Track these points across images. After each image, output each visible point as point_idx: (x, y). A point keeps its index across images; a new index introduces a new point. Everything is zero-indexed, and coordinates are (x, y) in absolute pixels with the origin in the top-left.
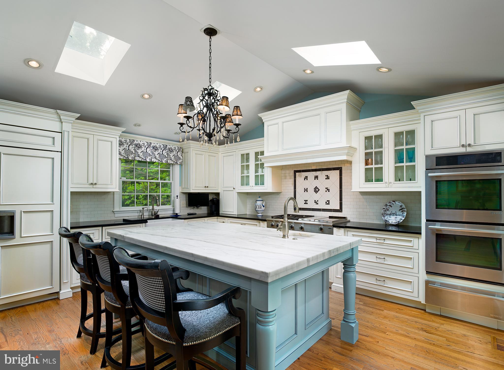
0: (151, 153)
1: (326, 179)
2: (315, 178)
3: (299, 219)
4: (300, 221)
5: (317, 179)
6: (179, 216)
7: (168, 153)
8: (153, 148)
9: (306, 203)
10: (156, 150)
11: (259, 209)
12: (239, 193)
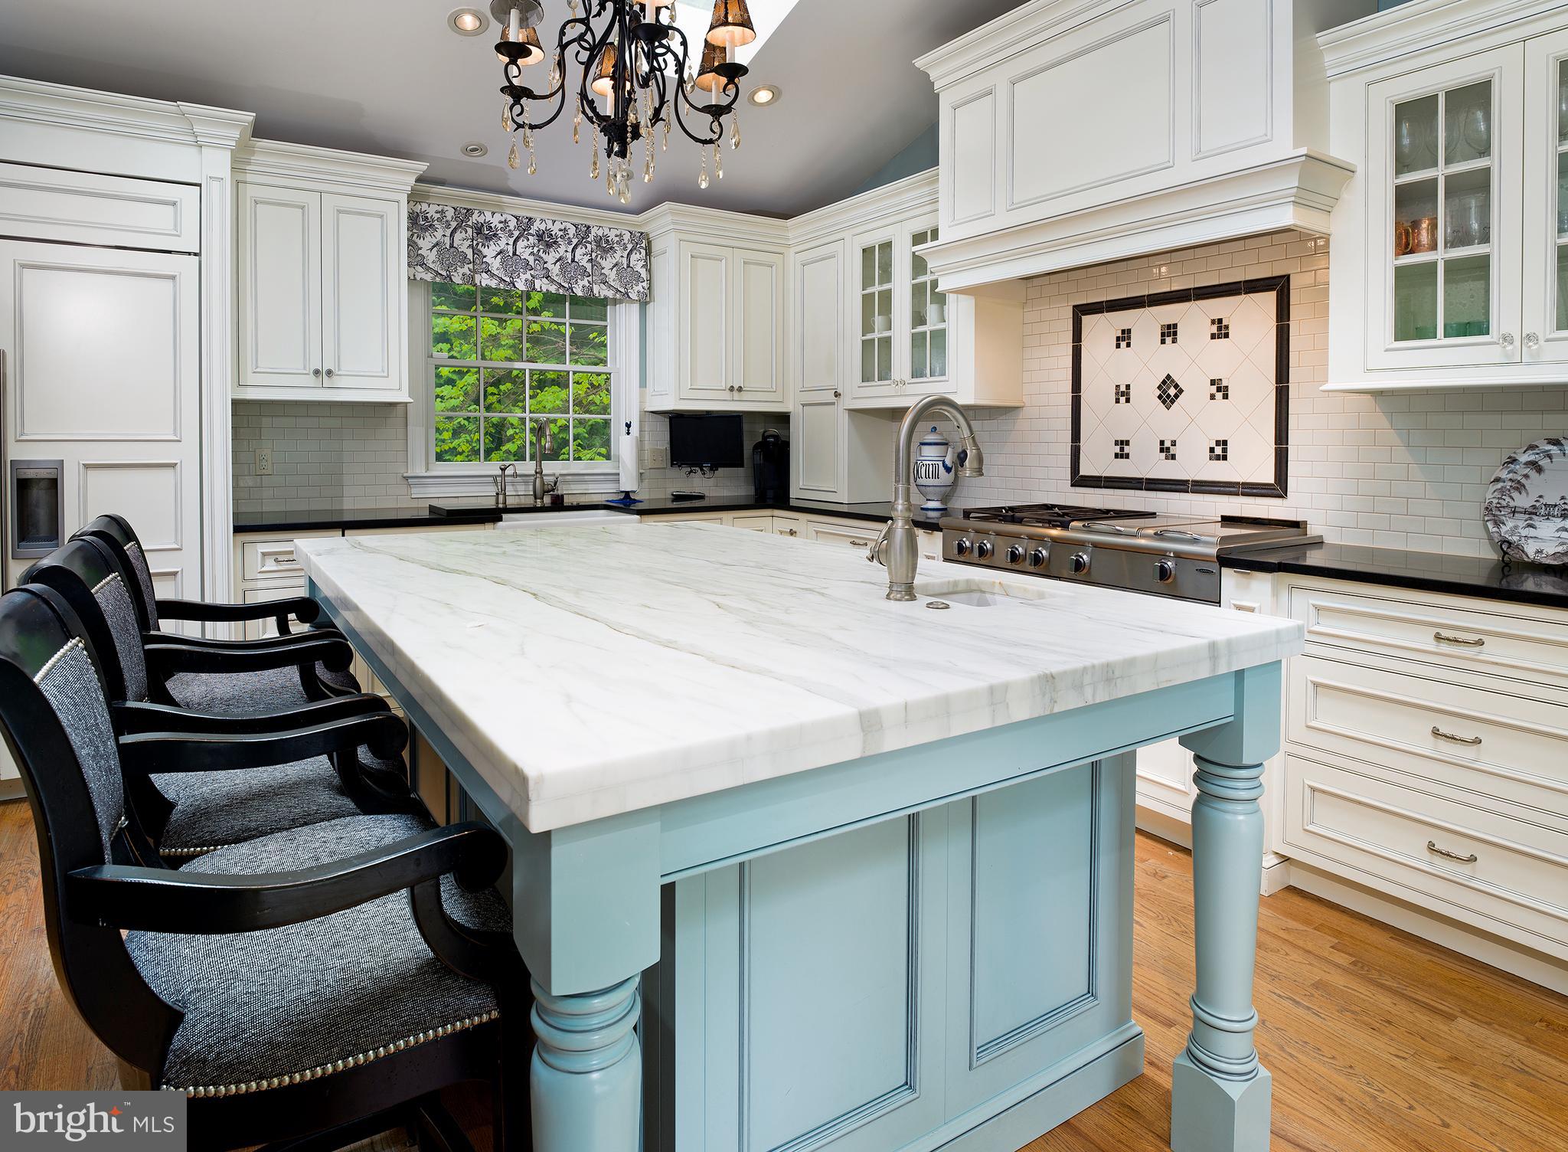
0: (531, 259)
1: (1213, 336)
2: (1163, 335)
3: (1073, 524)
4: (1076, 531)
5: (1173, 342)
6: (635, 501)
7: (594, 255)
8: (540, 236)
9: (1122, 455)
10: (548, 245)
11: (930, 482)
12: (854, 412)
